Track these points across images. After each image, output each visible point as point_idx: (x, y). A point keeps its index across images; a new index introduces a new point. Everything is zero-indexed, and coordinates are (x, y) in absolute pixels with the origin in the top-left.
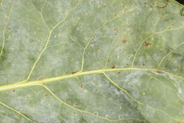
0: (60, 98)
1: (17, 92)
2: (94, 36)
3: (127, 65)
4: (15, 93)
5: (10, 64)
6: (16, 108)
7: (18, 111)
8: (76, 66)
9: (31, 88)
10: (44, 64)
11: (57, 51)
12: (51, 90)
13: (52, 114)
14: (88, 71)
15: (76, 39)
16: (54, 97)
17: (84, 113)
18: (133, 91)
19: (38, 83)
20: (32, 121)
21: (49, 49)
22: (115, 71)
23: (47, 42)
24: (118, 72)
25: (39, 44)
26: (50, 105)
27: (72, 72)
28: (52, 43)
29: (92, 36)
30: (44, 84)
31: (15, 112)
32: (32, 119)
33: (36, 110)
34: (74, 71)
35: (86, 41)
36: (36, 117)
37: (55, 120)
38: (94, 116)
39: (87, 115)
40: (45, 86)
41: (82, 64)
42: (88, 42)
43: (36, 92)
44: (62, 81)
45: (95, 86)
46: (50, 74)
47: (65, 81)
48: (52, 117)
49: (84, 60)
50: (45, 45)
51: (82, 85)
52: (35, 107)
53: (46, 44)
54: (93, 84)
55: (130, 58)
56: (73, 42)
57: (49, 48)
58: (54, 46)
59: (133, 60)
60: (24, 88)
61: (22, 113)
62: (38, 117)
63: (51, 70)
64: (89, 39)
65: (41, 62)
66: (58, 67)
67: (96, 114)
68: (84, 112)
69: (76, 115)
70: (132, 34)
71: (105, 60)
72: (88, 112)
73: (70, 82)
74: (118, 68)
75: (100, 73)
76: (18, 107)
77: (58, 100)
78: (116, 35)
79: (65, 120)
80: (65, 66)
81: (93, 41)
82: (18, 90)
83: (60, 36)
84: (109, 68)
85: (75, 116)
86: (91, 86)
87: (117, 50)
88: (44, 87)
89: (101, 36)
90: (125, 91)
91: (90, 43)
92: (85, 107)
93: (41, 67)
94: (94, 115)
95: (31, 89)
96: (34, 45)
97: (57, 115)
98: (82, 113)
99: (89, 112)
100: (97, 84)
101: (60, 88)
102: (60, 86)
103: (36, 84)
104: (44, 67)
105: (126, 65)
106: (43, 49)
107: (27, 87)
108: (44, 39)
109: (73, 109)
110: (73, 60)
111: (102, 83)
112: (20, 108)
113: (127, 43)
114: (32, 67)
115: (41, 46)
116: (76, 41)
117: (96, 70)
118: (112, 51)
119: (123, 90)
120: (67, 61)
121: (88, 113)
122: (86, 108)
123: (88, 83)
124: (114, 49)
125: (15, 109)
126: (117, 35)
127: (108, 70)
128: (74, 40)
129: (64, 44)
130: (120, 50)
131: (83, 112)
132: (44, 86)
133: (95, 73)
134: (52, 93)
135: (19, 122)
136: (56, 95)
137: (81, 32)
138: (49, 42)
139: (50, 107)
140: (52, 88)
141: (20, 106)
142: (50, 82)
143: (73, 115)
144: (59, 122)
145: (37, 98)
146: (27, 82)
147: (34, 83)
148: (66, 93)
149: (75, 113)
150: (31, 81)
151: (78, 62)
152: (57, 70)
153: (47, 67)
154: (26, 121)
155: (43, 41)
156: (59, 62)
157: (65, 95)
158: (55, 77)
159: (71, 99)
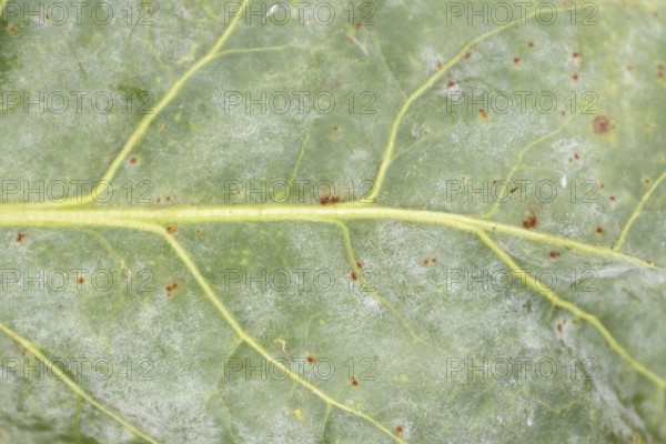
0: (236, 314)
1: (36, 244)
2: (468, 55)
3: (599, 230)
4: (23, 248)
6: (18, 323)
7: (27, 338)
8: (349, 171)
9: (106, 236)
10: (188, 130)
11: (267, 77)
12: (200, 266)
13: (180, 387)
14: (404, 206)
15: (377, 44)
16: (209, 303)
17: (342, 412)
19: (144, 220)
20: (89, 398)
21: (228, 61)
22: (536, 243)
23: (226, 25)
24: (549, 250)
25: (183, 31)
26: (180, 340)
28: (247, 38)
29: (458, 52)
30: (169, 229)
31: (14, 341)
32: (93, 390)
33: (112, 351)
35: (425, 63)
36: (105, 386)
37: (195, 420)
38: (388, 437)
39: (354, 426)
40: (177, 238)
41: (378, 169)
42: (432, 73)
43: (122, 262)
44: (263, 232)
45: (423, 282)
46: (210, 184)
47: (280, 234)
48: (182, 399)
49: (395, 150)
50: (215, 42)
51: (359, 265)
52: (110, 336)
53: (220, 34)
54: (418, 271)
55: (613, 205)
56: (355, 53)
57: (231, 57)
58: (258, 55)
59: (626, 221)
60: (71, 232)
61: (42, 351)
62: (117, 389)
63: (218, 164)
64: (440, 58)
65: (177, 118)
66: (257, 160)
67: (400, 429)
68: (344, 407)
69: (297, 412)
70: (641, 105)
71: (497, 178)
72: (360, 414)
73: (299, 241)
74: (554, 231)
75: (462, 232)
76: (28, 320)
77: (226, 324)
78: (575, 77)
79: (242, 429)
80: (295, 158)
81: (457, 75)
82: (43, 236)
84: (507, 222)
85: (292, 418)
86: (402, 278)
87: (562, 150)
88: (167, 246)
89: (508, 62)
91: (440, 81)
92: (349, 383)
93: (172, 143)
94: (389, 432)
95: (103, 240)
96: (158, 31)
97: (207, 398)
98: (329, 410)
99: (365, 412)
100: (433, 276)
101: (244, 262)
102: (246, 252)
103: (133, 225)
104: (188, 144)
105: (591, 229)
106: (197, 59)
107: (89, 227)
108: (216, 13)
109: (292, 381)
110: (340, 137)
112: (39, 325)
113: (612, 138)
114: (130, 134)
115: (195, 39)
116: (372, 54)
117: (446, 211)
118: (538, 146)
120: (308, 137)
121: (360, 419)
122: (355, 388)
123: (389, 262)
124: (551, 140)
125: (12, 327)
126: (580, 79)
127: (502, 227)
128: (364, 47)
129: (308, 52)
130: (577, 157)
131: (339, 405)
132: (170, 239)
133: (436, 225)
134: (201, 280)
135: (30, 392)
136: (219, 294)
137: (410, 18)
138: (235, 33)
139: (177, 348)
140: (206, 255)
141: (39, 316)
142: (203, 224)
143: (285, 408)
144: (214, 431)
145: (127, 293)
146: (92, 206)
147: (125, 213)
148: (271, 295)
149: (294, 403)
150: (109, 202)
151: (360, 154)
152: (252, 170)
153: (205, 149)
154: (63, 395)
155: (210, 18)
156: (265, 131)
157: (262, 303)
158: (234, 204)
159: (289, 326)
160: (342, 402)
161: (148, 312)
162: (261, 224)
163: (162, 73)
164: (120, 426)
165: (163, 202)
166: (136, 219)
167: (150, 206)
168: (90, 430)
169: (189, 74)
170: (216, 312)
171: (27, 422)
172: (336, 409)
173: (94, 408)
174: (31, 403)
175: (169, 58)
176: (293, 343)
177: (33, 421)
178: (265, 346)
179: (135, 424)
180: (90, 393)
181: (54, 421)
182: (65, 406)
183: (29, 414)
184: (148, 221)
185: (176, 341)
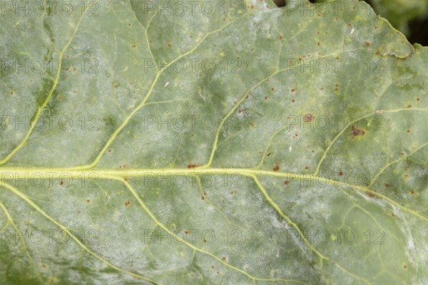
0: (155, 214)
2: (247, 97)
3: (307, 168)
4: (63, 188)
6: (60, 219)
7: (64, 225)
8: (199, 153)
9: (99, 182)
10: (133, 137)
11: (165, 114)
12: (139, 195)
13: (132, 244)
14: (223, 167)
15: (210, 96)
16: (143, 210)
17: (200, 252)
18: (311, 227)
19: (114, 175)
20: (89, 251)
21: (149, 107)
22: (279, 178)
23: (147, 92)
24: (284, 180)
25: (130, 95)
26: (132, 225)
27: (188, 164)
28: (157, 97)
29: (243, 96)
30: (126, 179)
31: (58, 226)
32: (91, 246)
33: (102, 231)
34: (193, 163)
35: (229, 103)
36: (98, 245)
37: (137, 258)
38: (220, 262)
39: (205, 258)
40: (129, 183)
41: (211, 151)
42: (233, 107)
43: (106, 193)
45: (231, 201)
46: (142, 160)
48: (132, 250)
49: (218, 143)
50: (143, 99)
51: (205, 194)
52: (101, 224)
53: (145, 96)
54: (229, 196)
55: (314, 154)
56: (201, 101)
57: (150, 105)
58: (162, 104)
59: (319, 161)
61: (70, 231)
62: (104, 246)
63: (145, 151)
64: (236, 100)
65: (128, 132)
66: (161, 149)
67: (224, 259)
69: (182, 253)
70: (327, 105)
71: (261, 150)
72: (207, 253)
74: (287, 171)
75: (247, 177)
76: (65, 217)
77: (150, 218)
78: (293, 101)
79: (158, 261)
80: (177, 148)
81: (242, 106)
83: (176, 84)
84: (266, 170)
85: (179, 256)
86: (222, 199)
87: (289, 134)
88: (125, 186)
89: (263, 99)
90: (295, 225)
91: (236, 110)
93: (126, 143)
94: (220, 260)
95: (98, 184)
96: (119, 95)
97: (143, 249)
98: (194, 252)
99: (210, 252)
100: (235, 198)
101: (157, 193)
102: (158, 189)
103: (110, 177)
104: (133, 144)
105: (303, 168)
106: (136, 107)
108: (143, 86)
110: (195, 139)
111: (246, 197)
112: (69, 220)
114: (108, 139)
115: (135, 98)
116: (207, 101)
117: (240, 168)
118: (279, 134)
119: (290, 221)
120: (182, 139)
121: (208, 255)
123: (217, 193)
124: (284, 130)
125: (57, 221)
126: (296, 101)
127: (264, 172)
128: (204, 98)
129: (182, 102)
130: (296, 135)
131: (199, 250)
132: (126, 183)
134: (139, 200)
135: (62, 248)
136: (147, 206)
137: (222, 83)
138: (151, 94)
139: (130, 228)
140: (141, 190)
141: (70, 216)
142: (140, 177)
143: (177, 253)
144: (145, 262)
145: (108, 206)
146: (92, 169)
147: (107, 172)
148: (169, 206)
149: (180, 250)
150: (100, 167)
151: (204, 146)
152: (159, 154)
153: (140, 144)
154: (77, 249)
155: (140, 88)
156: (165, 138)
157: (166, 209)
158: (152, 168)
159: (177, 219)
160: (200, 248)
161: (117, 214)
163: (121, 113)
164: (102, 262)
165: (122, 167)
166: (111, 175)
167: (117, 169)
168: (87, 264)
169: (132, 114)
170: (146, 213)
171: (60, 261)
172: (197, 251)
173: (90, 254)
174: (62, 253)
175: (124, 106)
176: (179, 226)
177: (62, 261)
178: (167, 227)
179: (108, 261)
180: (90, 248)
181: (71, 261)
182: (78, 254)
183: (61, 258)
184: (116, 176)
185: (130, 226)
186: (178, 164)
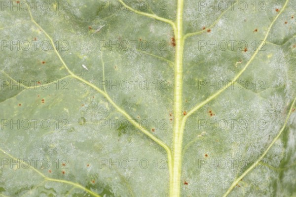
1: (189, 176)
4: (191, 182)
5: (124, 181)
6: (224, 187)
7: (231, 183)
8: (160, 34)
9: (187, 143)
10: (140, 105)
11: (117, 69)
12: (202, 100)
13: (256, 110)
14: (176, 8)
15: (99, 21)
16: (218, 96)
19: (180, 126)
20: (261, 158)
23: (92, 88)
25: (94, 107)
26: (234, 110)
27: (170, 46)
28: (98, 78)
30: (185, 115)
31: (232, 190)
32: (257, 155)
33: (239, 142)
34: (170, 41)
36: (255, 147)
37: (271, 105)
38: (281, 15)
39: (275, 31)
40: (189, 111)
41: (158, 20)
43: (199, 136)
44: (187, 72)
46: (164, 96)
47: (189, 64)
48: (261, 110)
49: (150, 13)
50: (99, 92)
51: (204, 29)
52: (232, 143)
53: (96, 90)
56: (104, 30)
58: (106, 73)
60: (184, 160)
61: (238, 177)
62: (256, 141)
63: (156, 93)
65: (134, 110)
66: (154, 75)
67: (277, 10)
68: (267, 35)
69: (269, 57)
72: (269, 28)
73: (192, 56)
76: (223, 182)
79: (276, 83)
80: (154, 58)
82: (185, 172)
83: (86, 57)
85: (271, 59)
88: (193, 115)
92: (256, 33)
93: (146, 112)
94: (278, 15)
95: (188, 145)
96: (94, 119)
97: (261, 98)
99: (269, 26)
102: (197, 79)
103: (182, 131)
104: (147, 105)
106: (108, 101)
107: (182, 151)
108: (85, 93)
109: (254, 59)
110: (144, 38)
112: (226, 177)
114: (141, 132)
115: (98, 102)
116: (105, 23)
120: (144, 52)
121: (272, 28)
122: (258, 30)
123: (203, 15)
125: (226, 190)
128: (101, 27)
129: (104, 51)
131: (266, 38)
132: (189, 114)
134: (208, 100)
135: (257, 186)
136: (215, 92)
137: (86, 6)
138: (95, 84)
139: (238, 111)
140: (197, 98)
141: (222, 176)
142: (183, 99)
143: (267, 62)
144: (276, 97)
145: (213, 135)
146: (172, 150)
147: (176, 135)
148: (216, 68)
149: (265, 58)
150: (171, 142)
151: (152, 28)
152: (159, 77)
153: (148, 99)
154: (259, 170)
155: (88, 95)
156: (141, 71)
157: (219, 72)
158: (174, 85)
159: (230, 60)
160: (264, 36)
162: (184, 73)
163: (113, 117)
164: (274, 145)
165: (172, 118)
166: (179, 130)
167: (174, 124)
168: (277, 162)
169: (114, 105)
170: (222, 93)
171: (272, 191)
172: (267, 39)
173: (266, 156)
174: (263, 187)
175: (106, 113)
176: (238, 59)
177: (271, 188)
178: (239, 71)
179: (274, 138)
180: (258, 156)
181: (272, 178)
182: (264, 170)
183: (268, 189)
184: (180, 124)
185: (235, 112)
186: (171, 57)
